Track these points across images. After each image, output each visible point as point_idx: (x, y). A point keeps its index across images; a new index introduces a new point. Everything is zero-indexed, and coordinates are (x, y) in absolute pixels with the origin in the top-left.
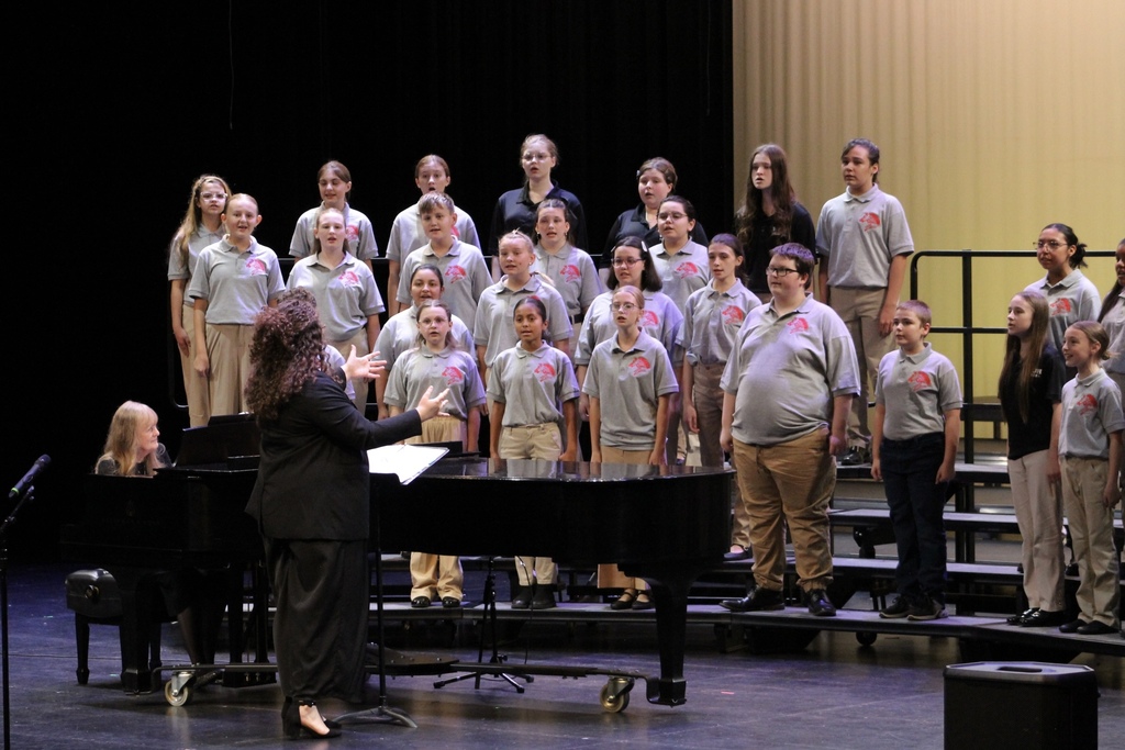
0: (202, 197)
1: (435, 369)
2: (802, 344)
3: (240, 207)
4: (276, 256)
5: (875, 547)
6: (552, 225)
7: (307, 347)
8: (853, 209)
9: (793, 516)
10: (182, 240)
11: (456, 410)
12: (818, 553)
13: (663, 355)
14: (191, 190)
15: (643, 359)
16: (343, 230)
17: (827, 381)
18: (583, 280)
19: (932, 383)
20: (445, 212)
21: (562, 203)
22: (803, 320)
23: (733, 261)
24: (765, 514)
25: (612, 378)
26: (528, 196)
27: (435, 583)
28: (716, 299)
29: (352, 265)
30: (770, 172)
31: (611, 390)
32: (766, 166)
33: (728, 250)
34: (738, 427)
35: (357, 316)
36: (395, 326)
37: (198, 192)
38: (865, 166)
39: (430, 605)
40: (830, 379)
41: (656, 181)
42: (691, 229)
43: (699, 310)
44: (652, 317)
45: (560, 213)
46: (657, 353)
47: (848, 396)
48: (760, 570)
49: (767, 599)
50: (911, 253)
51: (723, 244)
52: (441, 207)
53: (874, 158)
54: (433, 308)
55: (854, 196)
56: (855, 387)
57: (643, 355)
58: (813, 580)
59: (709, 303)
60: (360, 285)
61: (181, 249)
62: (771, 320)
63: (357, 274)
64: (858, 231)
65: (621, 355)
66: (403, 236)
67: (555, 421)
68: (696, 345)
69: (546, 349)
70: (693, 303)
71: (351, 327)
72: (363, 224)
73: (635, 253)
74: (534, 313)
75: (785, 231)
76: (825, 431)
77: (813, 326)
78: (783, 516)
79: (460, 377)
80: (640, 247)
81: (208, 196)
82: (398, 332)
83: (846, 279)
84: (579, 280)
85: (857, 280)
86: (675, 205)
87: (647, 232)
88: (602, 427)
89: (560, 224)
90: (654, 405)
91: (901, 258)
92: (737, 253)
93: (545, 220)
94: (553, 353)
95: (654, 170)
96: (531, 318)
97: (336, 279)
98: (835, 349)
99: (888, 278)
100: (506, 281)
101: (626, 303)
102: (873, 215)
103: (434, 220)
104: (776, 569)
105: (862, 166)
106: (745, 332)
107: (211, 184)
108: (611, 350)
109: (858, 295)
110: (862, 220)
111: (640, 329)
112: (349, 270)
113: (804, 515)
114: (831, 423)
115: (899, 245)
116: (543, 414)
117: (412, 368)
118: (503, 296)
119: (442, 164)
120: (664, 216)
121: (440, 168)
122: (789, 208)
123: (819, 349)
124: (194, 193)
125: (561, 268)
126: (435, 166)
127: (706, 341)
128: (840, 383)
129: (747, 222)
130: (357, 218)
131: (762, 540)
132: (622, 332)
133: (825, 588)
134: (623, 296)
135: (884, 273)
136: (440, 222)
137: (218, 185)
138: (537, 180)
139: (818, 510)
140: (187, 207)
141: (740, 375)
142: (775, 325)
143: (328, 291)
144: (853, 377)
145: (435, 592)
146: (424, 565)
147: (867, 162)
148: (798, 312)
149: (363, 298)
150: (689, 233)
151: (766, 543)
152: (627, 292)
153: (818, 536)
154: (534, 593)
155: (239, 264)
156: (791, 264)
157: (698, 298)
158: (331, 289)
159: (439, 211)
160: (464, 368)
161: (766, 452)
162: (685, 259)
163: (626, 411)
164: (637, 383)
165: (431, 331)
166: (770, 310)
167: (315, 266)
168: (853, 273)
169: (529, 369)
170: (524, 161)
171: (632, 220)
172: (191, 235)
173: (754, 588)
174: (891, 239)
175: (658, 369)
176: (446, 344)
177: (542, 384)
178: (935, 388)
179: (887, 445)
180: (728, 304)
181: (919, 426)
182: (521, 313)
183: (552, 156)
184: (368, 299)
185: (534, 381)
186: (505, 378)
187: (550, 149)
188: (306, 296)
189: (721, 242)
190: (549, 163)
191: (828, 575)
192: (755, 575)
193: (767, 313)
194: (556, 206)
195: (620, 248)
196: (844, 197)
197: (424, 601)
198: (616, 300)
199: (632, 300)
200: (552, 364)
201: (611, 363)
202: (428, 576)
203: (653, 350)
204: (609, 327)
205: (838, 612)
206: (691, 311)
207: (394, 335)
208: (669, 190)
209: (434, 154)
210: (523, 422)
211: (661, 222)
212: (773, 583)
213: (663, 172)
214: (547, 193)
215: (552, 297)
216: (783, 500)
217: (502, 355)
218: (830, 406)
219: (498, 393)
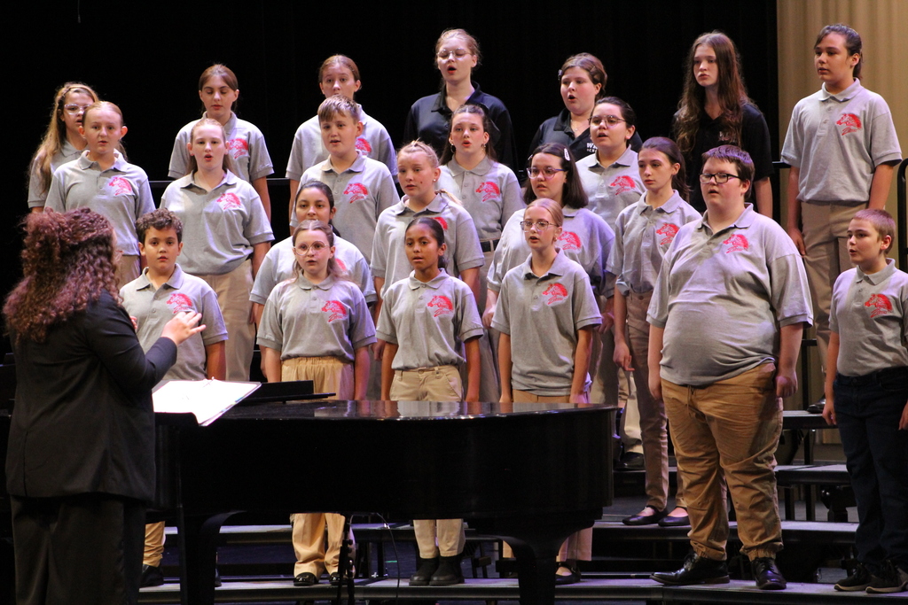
0: (65, 110)
1: (314, 303)
2: (741, 266)
3: (99, 117)
4: (146, 177)
5: (848, 509)
6: (466, 132)
7: (91, 263)
8: (829, 109)
9: (731, 469)
10: (43, 160)
11: (340, 351)
12: (763, 515)
13: (583, 281)
14: (53, 101)
15: (559, 285)
16: (221, 145)
17: (772, 309)
18: (504, 199)
19: (894, 308)
20: (348, 121)
21: (481, 110)
22: (741, 237)
23: (668, 170)
24: (699, 469)
25: (523, 308)
26: (445, 103)
27: (323, 558)
28: (649, 215)
29: (233, 186)
30: (715, 67)
31: (522, 323)
32: (710, 60)
33: (661, 157)
34: (668, 366)
35: (241, 245)
36: (277, 256)
37: (62, 103)
38: (842, 55)
39: (317, 582)
40: (775, 307)
41: (579, 81)
42: (629, 137)
43: (630, 229)
44: (573, 239)
45: (477, 120)
46: (575, 279)
47: (796, 326)
48: (698, 537)
49: (708, 569)
50: (899, 161)
51: (656, 149)
52: (343, 115)
53: (854, 47)
54: (311, 232)
55: (831, 94)
56: (805, 315)
57: (559, 280)
58: (758, 547)
59: (641, 220)
60: (243, 209)
61: (42, 170)
62: (703, 239)
63: (239, 195)
64: (834, 136)
65: (534, 281)
66: (306, 151)
67: (452, 363)
68: (627, 271)
69: (443, 278)
70: (624, 220)
71: (231, 257)
72: (253, 136)
73: (555, 162)
74: (428, 235)
75: (734, 135)
76: (770, 368)
77: (754, 242)
78: (721, 471)
79: (344, 312)
80: (562, 155)
81: (73, 109)
82: (280, 262)
83: (818, 193)
84: (499, 199)
85: (831, 193)
86: (610, 108)
87: (572, 142)
88: (514, 368)
89: (477, 133)
90: (574, 341)
91: (885, 168)
92: (673, 160)
93: (460, 128)
94: (452, 284)
95: (578, 68)
96: (423, 241)
97: (214, 202)
98: (780, 271)
99: (870, 192)
100: (408, 201)
101: (540, 220)
102: (853, 116)
103: (335, 130)
104: (716, 535)
105: (838, 57)
106: (674, 254)
107: (76, 95)
108: (523, 276)
109: (833, 211)
110: (839, 123)
111: (558, 251)
112: (229, 191)
113: (744, 468)
114: (777, 359)
115: (884, 152)
116: (437, 355)
117: (287, 303)
118: (402, 218)
119: (349, 66)
120: (597, 121)
121: (347, 71)
122: (738, 108)
123: (763, 272)
124: (57, 105)
125: (477, 187)
126: (340, 68)
127: (638, 265)
128: (787, 311)
129: (689, 126)
130: (246, 129)
131: (697, 500)
132: (536, 254)
133: (773, 556)
134: (538, 212)
135: (865, 185)
136: (340, 131)
137: (85, 95)
138: (456, 83)
139: (762, 462)
140: (49, 120)
141: (670, 303)
142: (708, 243)
143: (204, 215)
144: (802, 302)
145: (322, 567)
146: (307, 536)
147: (845, 53)
148: (735, 227)
149: (247, 223)
150: (628, 142)
151: (703, 504)
152: (544, 206)
153: (761, 494)
154: (437, 568)
155: (100, 182)
156: (731, 168)
157: (629, 216)
158: (207, 214)
159: (340, 118)
160: (348, 302)
161: (699, 393)
162: (621, 172)
163: (541, 349)
164: (552, 313)
165: (308, 259)
166: (703, 226)
167: (190, 187)
168: (827, 184)
169: (422, 302)
170: (440, 59)
171: (555, 130)
172: (53, 154)
173: (692, 557)
174: (875, 145)
175: (577, 298)
176: (328, 273)
177: (436, 319)
178: (897, 314)
179: (842, 382)
180: (664, 221)
181: (878, 360)
182: (412, 237)
183: (473, 54)
184: (254, 225)
185: (427, 315)
186: (395, 314)
187: (469, 45)
188: (171, 221)
189: (653, 147)
190: (469, 61)
191: (777, 540)
192: (692, 543)
193: (700, 229)
194: (474, 111)
195: (538, 156)
196: (820, 95)
197: (307, 578)
198: (528, 217)
199: (547, 216)
200: (449, 296)
201: (522, 291)
202: (314, 549)
203: (570, 274)
204: (521, 251)
205: (788, 585)
206: (622, 231)
207: (276, 267)
208: (598, 91)
209: (340, 53)
210: (414, 365)
211: (594, 127)
212: (713, 551)
213: (588, 70)
214: (467, 98)
215: (459, 217)
216: (720, 450)
217: (393, 287)
218: (777, 340)
219: (388, 332)
